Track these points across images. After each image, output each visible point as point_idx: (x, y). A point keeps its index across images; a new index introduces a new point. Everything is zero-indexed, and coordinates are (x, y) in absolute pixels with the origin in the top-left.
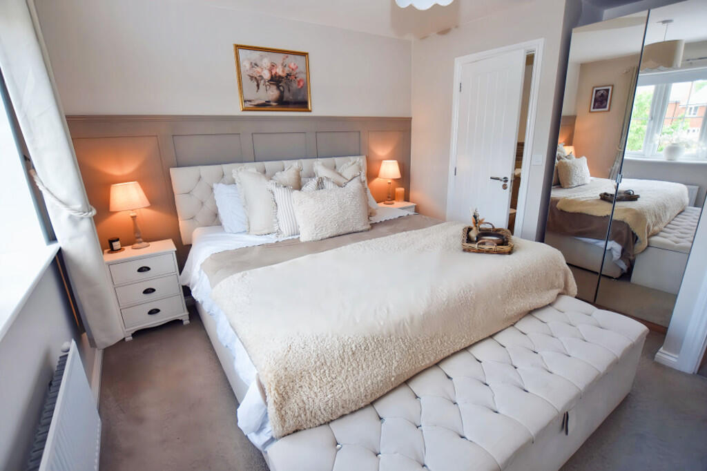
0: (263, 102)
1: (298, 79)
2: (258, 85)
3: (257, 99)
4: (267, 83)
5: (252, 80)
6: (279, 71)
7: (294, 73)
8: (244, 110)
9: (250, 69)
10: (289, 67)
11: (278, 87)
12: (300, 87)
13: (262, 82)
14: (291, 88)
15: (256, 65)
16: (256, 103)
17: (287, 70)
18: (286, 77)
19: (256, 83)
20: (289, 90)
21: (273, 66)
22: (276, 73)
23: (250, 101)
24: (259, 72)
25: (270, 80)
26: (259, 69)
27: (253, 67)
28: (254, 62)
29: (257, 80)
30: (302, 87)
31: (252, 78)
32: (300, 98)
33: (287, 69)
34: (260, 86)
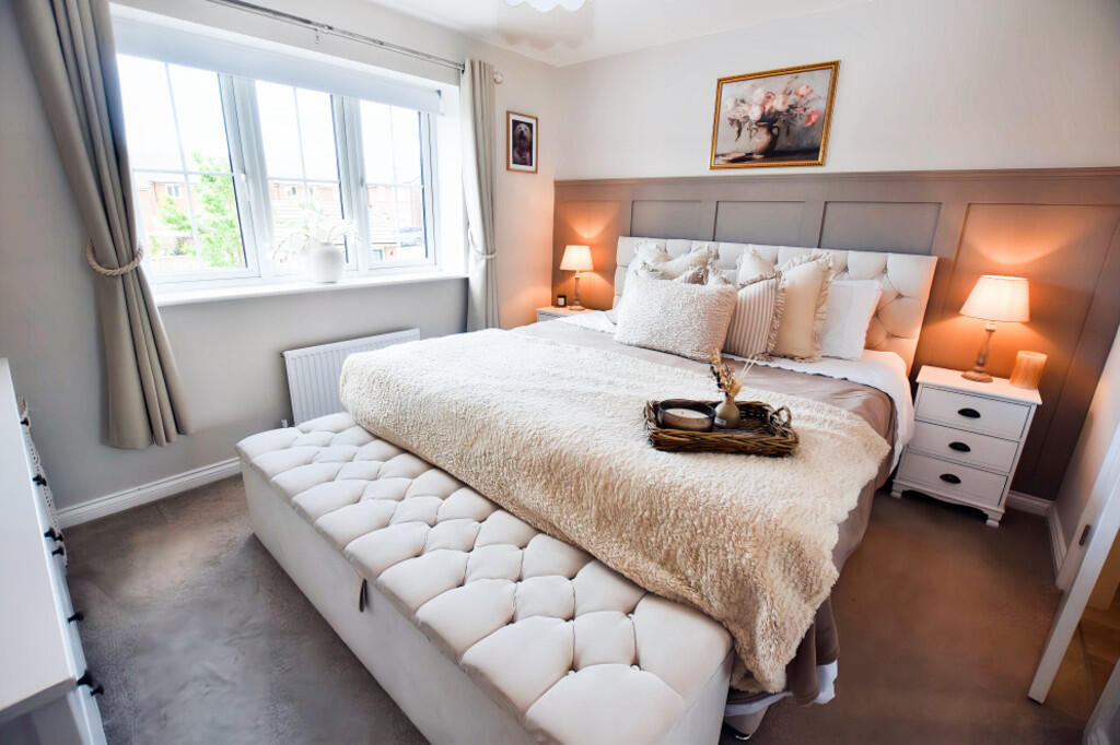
0: (743, 154)
1: (809, 111)
2: (739, 132)
3: (734, 152)
4: (754, 126)
5: (732, 124)
6: (778, 104)
7: (803, 101)
8: (712, 168)
9: (734, 109)
10: (797, 94)
11: (770, 131)
12: (810, 124)
13: (747, 125)
14: (791, 127)
15: (743, 101)
16: (730, 158)
17: (791, 100)
18: (788, 111)
19: (737, 129)
20: (788, 132)
21: (769, 97)
22: (772, 108)
23: (723, 155)
24: (744, 112)
25: (760, 121)
26: (745, 107)
27: (738, 105)
28: (739, 98)
29: (738, 124)
30: (813, 124)
31: (732, 121)
32: (805, 143)
33: (792, 97)
34: (742, 133)
